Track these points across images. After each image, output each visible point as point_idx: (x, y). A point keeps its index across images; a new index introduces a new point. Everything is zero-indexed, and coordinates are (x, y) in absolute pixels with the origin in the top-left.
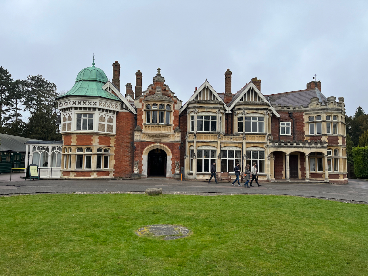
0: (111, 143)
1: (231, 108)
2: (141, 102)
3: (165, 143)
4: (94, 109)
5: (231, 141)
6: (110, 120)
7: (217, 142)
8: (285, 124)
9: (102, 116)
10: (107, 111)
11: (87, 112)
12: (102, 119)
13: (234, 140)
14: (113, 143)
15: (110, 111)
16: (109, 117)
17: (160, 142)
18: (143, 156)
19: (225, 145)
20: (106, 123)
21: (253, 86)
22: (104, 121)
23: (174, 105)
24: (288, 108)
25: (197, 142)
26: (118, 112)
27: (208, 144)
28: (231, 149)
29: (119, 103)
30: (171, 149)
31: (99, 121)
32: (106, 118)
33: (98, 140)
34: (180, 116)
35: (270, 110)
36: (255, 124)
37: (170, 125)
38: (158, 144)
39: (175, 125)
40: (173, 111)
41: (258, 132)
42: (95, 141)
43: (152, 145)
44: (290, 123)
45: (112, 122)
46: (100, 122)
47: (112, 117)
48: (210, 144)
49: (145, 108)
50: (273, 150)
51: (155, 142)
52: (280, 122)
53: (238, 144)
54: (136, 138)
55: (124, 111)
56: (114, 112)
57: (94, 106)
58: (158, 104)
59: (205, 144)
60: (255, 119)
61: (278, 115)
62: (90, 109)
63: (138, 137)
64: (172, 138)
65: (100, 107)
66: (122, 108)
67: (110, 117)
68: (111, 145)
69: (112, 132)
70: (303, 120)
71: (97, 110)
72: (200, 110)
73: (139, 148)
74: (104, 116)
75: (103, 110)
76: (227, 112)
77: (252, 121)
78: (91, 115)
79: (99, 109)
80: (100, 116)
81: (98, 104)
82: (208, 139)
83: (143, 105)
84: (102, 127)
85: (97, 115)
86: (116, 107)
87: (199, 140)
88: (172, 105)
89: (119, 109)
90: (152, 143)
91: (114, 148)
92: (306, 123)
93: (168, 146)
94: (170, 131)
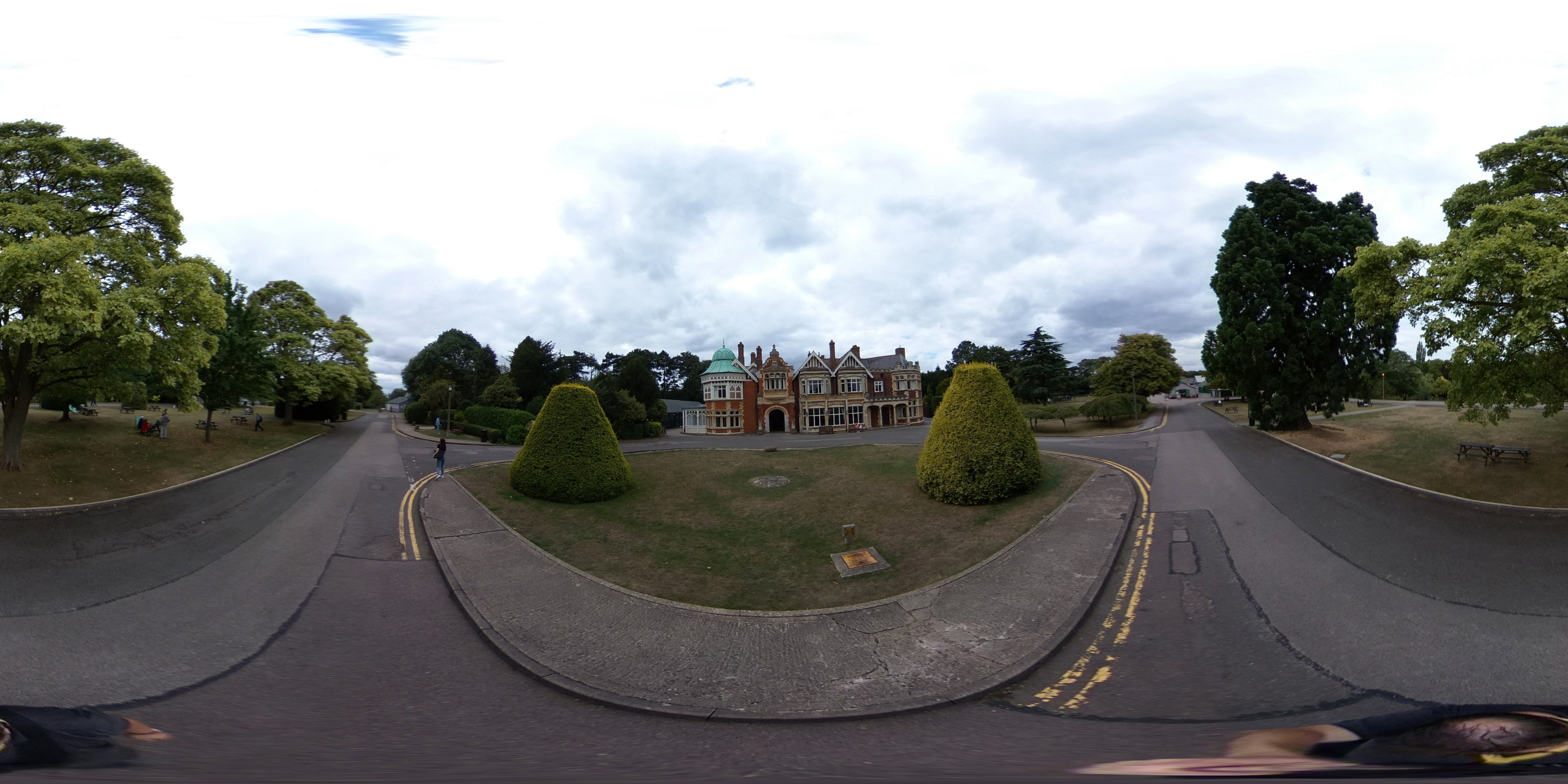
1: (835, 373)
2: (761, 373)
3: (783, 405)
4: (726, 382)
5: (836, 400)
6: (738, 389)
7: (824, 402)
8: (878, 383)
9: (733, 386)
10: (735, 382)
11: (721, 384)
12: (732, 389)
13: (838, 399)
14: (741, 407)
15: (738, 382)
17: (778, 404)
18: (765, 417)
19: (832, 403)
20: (736, 392)
21: (851, 354)
22: (734, 390)
23: (788, 373)
24: (880, 370)
25: (808, 403)
26: (744, 382)
27: (817, 404)
28: (836, 406)
29: (744, 375)
30: (787, 409)
31: (730, 390)
32: (736, 388)
33: (730, 405)
34: (793, 381)
35: (866, 373)
37: (786, 390)
38: (777, 406)
39: (789, 390)
40: (788, 378)
41: (857, 391)
42: (728, 406)
43: (772, 407)
44: (882, 382)
45: (740, 390)
46: (731, 392)
47: (740, 387)
48: (819, 404)
49: (765, 378)
50: (869, 405)
51: (775, 405)
52: (874, 382)
53: (842, 402)
54: (759, 402)
55: (749, 380)
56: (741, 382)
57: (726, 380)
58: (775, 373)
59: (815, 404)
60: (854, 381)
61: (872, 377)
62: (723, 382)
64: (787, 400)
65: (731, 379)
66: (747, 378)
67: (738, 387)
69: (740, 398)
70: (891, 379)
71: (728, 382)
72: (809, 376)
73: (762, 410)
75: (733, 382)
76: (832, 376)
77: (852, 383)
78: (724, 387)
79: (730, 382)
80: (731, 386)
81: (729, 377)
82: (817, 399)
83: (763, 376)
84: (732, 395)
85: (728, 386)
86: (743, 379)
87: (809, 401)
88: (786, 373)
89: (745, 380)
90: (771, 405)
91: (743, 411)
92: (894, 381)
93: (785, 407)
94: (786, 395)
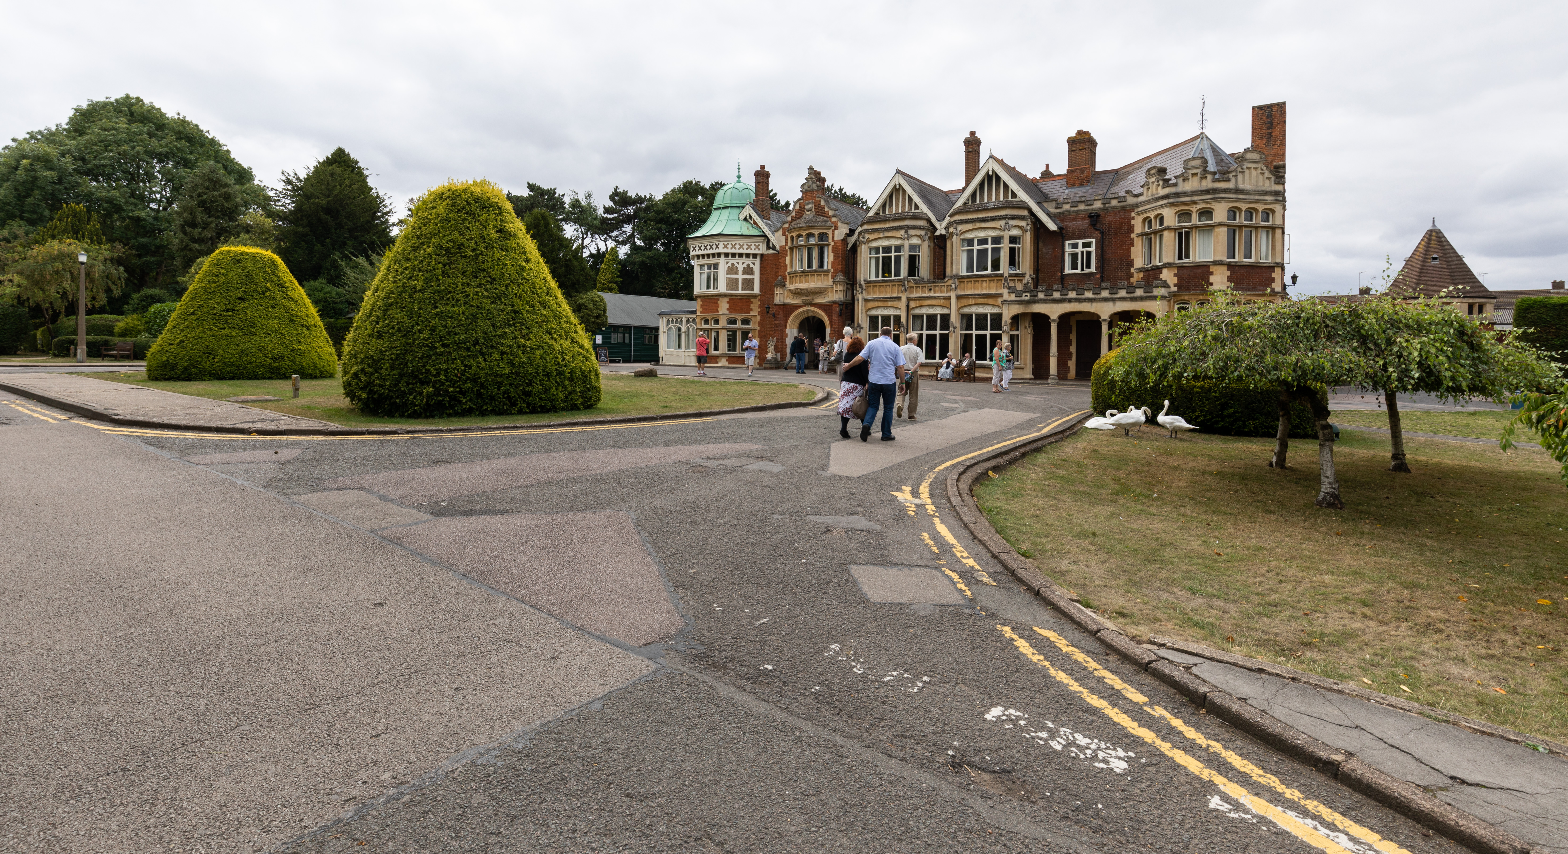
0: (752, 310)
2: (784, 234)
3: (819, 306)
4: (719, 255)
5: (932, 294)
6: (748, 270)
7: (899, 298)
8: (1080, 245)
9: (733, 265)
10: (741, 255)
11: (711, 261)
12: (732, 270)
13: (935, 292)
14: (755, 310)
15: (748, 255)
16: (745, 265)
17: (811, 304)
18: (788, 331)
19: (918, 303)
20: (740, 277)
22: (737, 273)
23: (833, 231)
24: (1088, 203)
25: (866, 301)
26: (762, 255)
27: (885, 304)
28: (931, 311)
29: (761, 240)
30: (828, 316)
31: (728, 274)
32: (741, 268)
33: (727, 306)
34: (847, 251)
36: (982, 253)
37: (827, 271)
38: (809, 308)
39: (835, 270)
40: (832, 244)
41: (989, 272)
42: (723, 307)
43: (801, 310)
44: (1094, 241)
45: (752, 273)
46: (729, 276)
47: (752, 266)
48: (890, 303)
49: (789, 244)
50: (1016, 310)
51: (804, 305)
52: (1067, 243)
53: (942, 301)
54: (777, 300)
55: (771, 252)
56: (755, 256)
57: (717, 251)
58: (804, 233)
59: (880, 304)
60: (983, 241)
61: (1055, 227)
62: (713, 255)
63: (781, 297)
64: (830, 294)
65: (726, 251)
66: (768, 248)
67: (748, 265)
68: (752, 313)
69: (753, 290)
70: (1131, 229)
71: (722, 256)
72: (872, 237)
73: (781, 316)
74: (736, 265)
75: (734, 255)
76: (937, 233)
77: (976, 247)
78: (716, 266)
79: (727, 255)
80: (729, 265)
81: (721, 246)
82: (886, 292)
83: (787, 239)
84: (732, 283)
85: (723, 264)
86: (757, 247)
87: (870, 297)
88: (830, 232)
89: (762, 249)
90: (801, 306)
91: (758, 318)
92: (1138, 236)
93: (824, 310)
94: (827, 282)
